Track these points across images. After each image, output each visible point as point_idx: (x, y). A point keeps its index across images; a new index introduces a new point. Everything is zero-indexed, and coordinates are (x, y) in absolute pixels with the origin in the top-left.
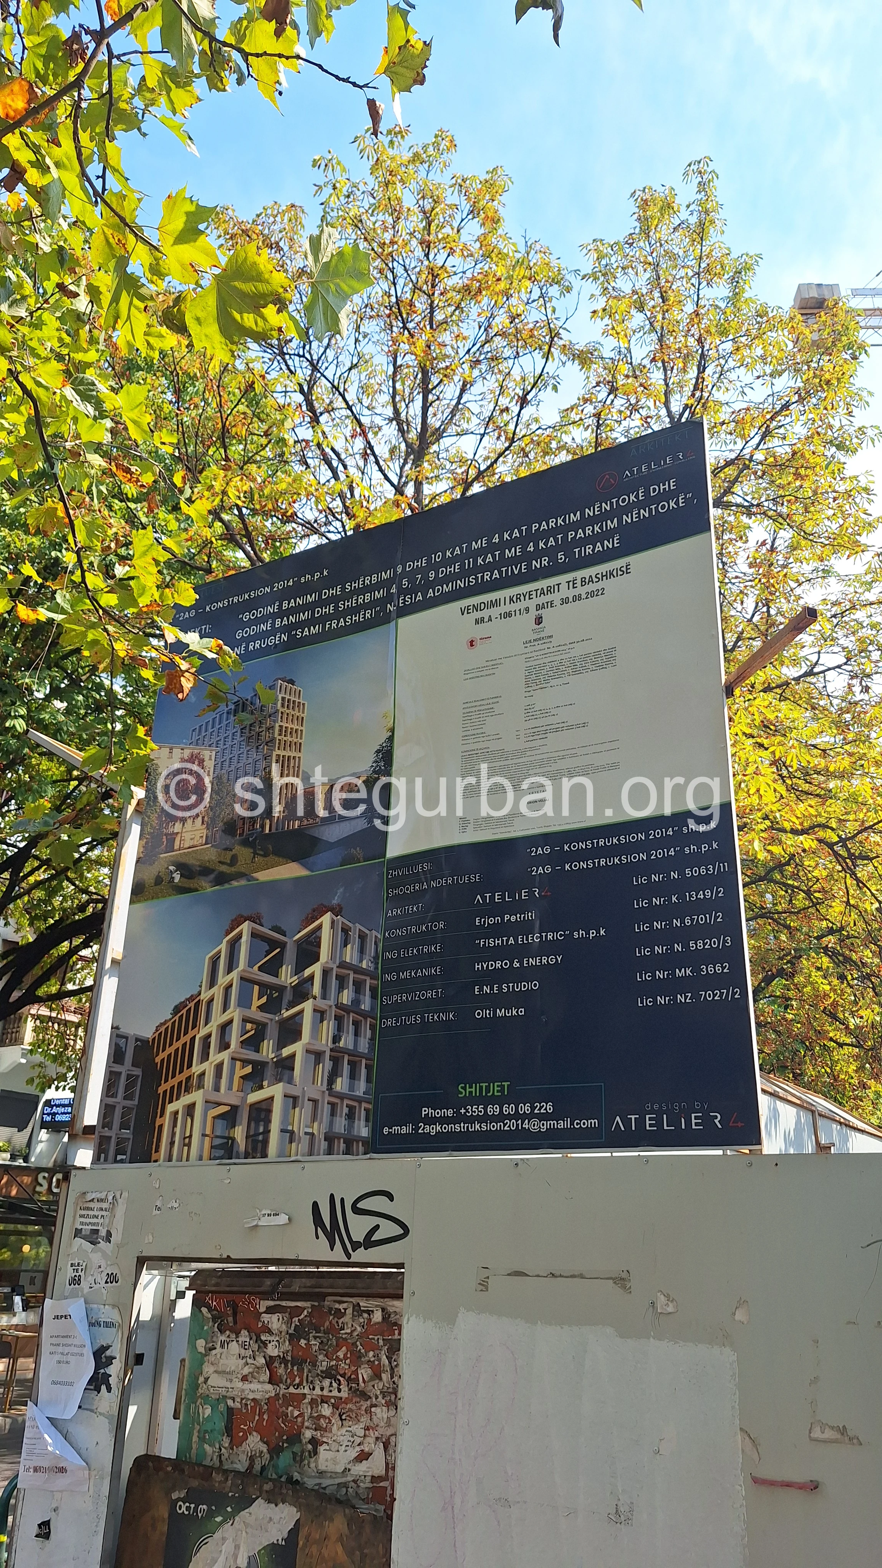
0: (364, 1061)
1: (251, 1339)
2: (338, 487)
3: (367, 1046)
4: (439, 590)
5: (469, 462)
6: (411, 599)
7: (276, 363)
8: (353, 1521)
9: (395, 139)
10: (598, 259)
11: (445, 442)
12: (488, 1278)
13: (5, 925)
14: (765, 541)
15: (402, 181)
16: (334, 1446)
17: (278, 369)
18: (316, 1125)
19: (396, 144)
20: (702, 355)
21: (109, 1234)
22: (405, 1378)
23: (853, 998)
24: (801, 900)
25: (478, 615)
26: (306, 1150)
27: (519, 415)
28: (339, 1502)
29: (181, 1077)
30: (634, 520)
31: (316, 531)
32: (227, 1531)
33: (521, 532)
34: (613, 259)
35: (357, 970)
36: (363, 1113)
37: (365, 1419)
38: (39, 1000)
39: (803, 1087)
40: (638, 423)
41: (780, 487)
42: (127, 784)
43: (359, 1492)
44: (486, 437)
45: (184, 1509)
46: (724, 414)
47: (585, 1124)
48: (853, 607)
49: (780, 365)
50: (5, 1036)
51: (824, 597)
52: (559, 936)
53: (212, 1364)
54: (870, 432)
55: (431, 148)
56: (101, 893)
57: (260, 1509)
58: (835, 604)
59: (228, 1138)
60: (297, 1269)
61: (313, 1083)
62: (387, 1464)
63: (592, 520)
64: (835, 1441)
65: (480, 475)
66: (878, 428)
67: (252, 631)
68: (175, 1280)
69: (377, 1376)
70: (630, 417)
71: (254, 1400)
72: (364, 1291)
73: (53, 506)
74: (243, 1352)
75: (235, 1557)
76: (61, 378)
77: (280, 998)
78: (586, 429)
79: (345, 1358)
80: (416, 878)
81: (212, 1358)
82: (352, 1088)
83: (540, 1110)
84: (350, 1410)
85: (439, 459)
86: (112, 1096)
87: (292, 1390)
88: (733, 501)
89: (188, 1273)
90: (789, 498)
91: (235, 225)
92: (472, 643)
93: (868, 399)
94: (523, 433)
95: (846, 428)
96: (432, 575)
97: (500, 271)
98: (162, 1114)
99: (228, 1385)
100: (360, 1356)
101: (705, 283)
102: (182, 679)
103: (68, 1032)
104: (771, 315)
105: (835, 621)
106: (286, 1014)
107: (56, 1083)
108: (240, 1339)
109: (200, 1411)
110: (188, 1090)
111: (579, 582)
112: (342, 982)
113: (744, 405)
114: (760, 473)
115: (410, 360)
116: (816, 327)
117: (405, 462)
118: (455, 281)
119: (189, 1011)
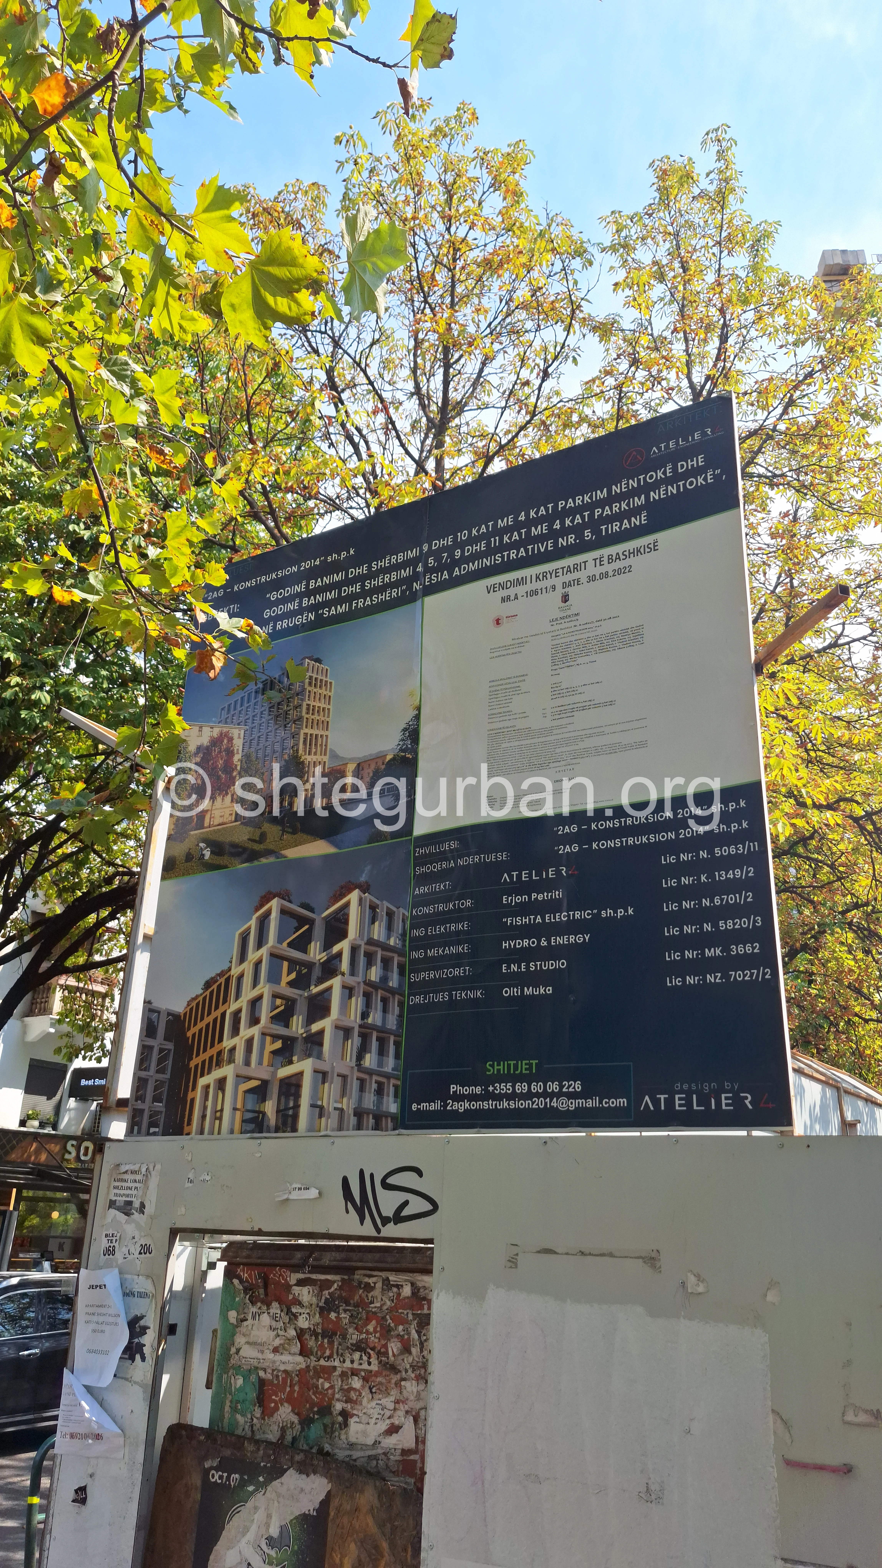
0: (392, 1039)
1: (282, 1311)
2: (360, 464)
3: (395, 1022)
4: (465, 568)
5: (490, 436)
6: (437, 577)
8: (383, 1493)
10: (617, 231)
11: (467, 416)
12: (517, 1255)
13: (34, 896)
14: (788, 512)
15: (423, 154)
16: (364, 1419)
17: (300, 346)
18: (345, 1100)
19: (418, 117)
20: (725, 325)
21: (143, 1206)
22: (435, 1352)
23: (878, 973)
24: (825, 874)
25: (504, 593)
26: (335, 1125)
27: (540, 388)
28: (369, 1474)
29: (213, 1052)
30: (662, 497)
31: (338, 508)
32: (259, 1500)
33: (547, 509)
34: (633, 231)
35: (385, 947)
36: (392, 1089)
37: (394, 1392)
38: (67, 971)
39: (827, 1063)
41: (804, 456)
42: (159, 762)
43: (390, 1464)
44: (507, 411)
45: (216, 1477)
46: (747, 384)
47: (614, 1103)
48: (878, 577)
49: (802, 334)
50: (34, 1007)
51: (848, 568)
52: (586, 915)
53: (244, 1335)
55: (453, 121)
56: (132, 868)
57: (291, 1479)
58: (859, 573)
59: (259, 1112)
60: (327, 1242)
61: (342, 1059)
62: (417, 1438)
63: (620, 498)
64: (869, 1425)
65: (501, 449)
67: (279, 610)
68: (206, 1251)
69: (407, 1349)
70: (652, 389)
71: (285, 1371)
72: (394, 1266)
73: (88, 488)
74: (274, 1324)
75: (268, 1525)
76: (94, 361)
77: (309, 974)
78: (607, 401)
79: (375, 1331)
80: (442, 856)
81: (243, 1329)
82: (380, 1064)
83: (568, 1088)
84: (381, 1383)
85: (460, 434)
86: (145, 1070)
87: (322, 1362)
88: (757, 472)
89: (219, 1245)
90: (812, 468)
91: (256, 203)
92: (498, 622)
94: (544, 405)
95: (872, 397)
96: (458, 553)
97: (522, 243)
98: (194, 1088)
99: (260, 1356)
100: (390, 1329)
101: (726, 252)
102: (213, 657)
103: (95, 1002)
104: (793, 284)
106: (315, 990)
107: (83, 1052)
108: (272, 1311)
109: (232, 1381)
110: (219, 1064)
111: (605, 559)
112: (370, 959)
113: (767, 376)
114: (782, 443)
115: (433, 337)
116: (839, 294)
117: (426, 437)
118: (476, 255)
119: (219, 986)
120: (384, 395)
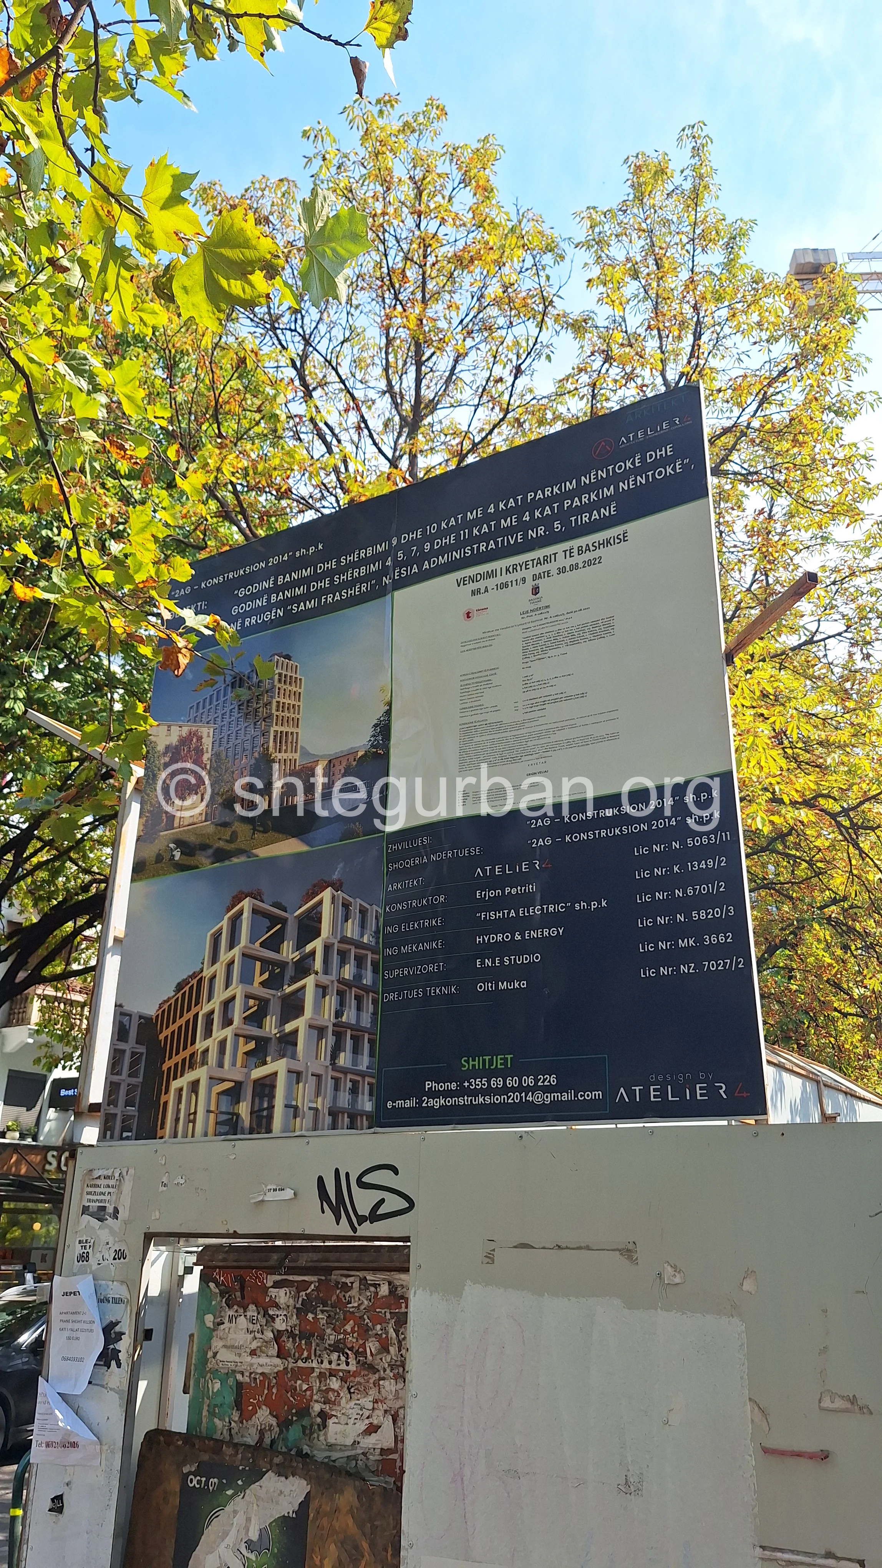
0: (366, 1036)
1: (259, 1313)
2: (332, 462)
3: (370, 1020)
4: (434, 561)
5: (463, 434)
6: (407, 571)
7: (268, 338)
8: (363, 1493)
9: (384, 108)
10: (591, 227)
11: (440, 414)
12: (494, 1250)
13: (10, 906)
14: (763, 509)
15: (391, 150)
16: (343, 1419)
17: (270, 343)
18: (320, 1099)
19: (386, 113)
20: (698, 323)
21: (116, 1211)
22: (411, 1350)
23: (857, 968)
24: (803, 870)
25: (474, 586)
26: (310, 1125)
27: (513, 385)
28: (348, 1474)
29: (186, 1054)
30: (631, 487)
31: (311, 507)
32: (238, 1503)
33: (516, 501)
34: (607, 227)
35: (359, 945)
36: (367, 1087)
37: (373, 1392)
38: (44, 981)
39: (808, 1058)
40: (634, 391)
41: (778, 454)
42: (126, 762)
43: (369, 1464)
44: (480, 409)
45: (195, 1482)
46: (721, 381)
47: (590, 1095)
48: (853, 574)
49: (777, 330)
50: (12, 1017)
51: (822, 564)
52: (560, 908)
53: (221, 1339)
54: (869, 398)
55: (421, 116)
56: (104, 873)
57: (270, 1482)
58: (835, 570)
59: (233, 1114)
60: (304, 1243)
61: (317, 1059)
62: (396, 1437)
63: (588, 489)
64: (846, 1411)
65: (475, 446)
66: (877, 394)
67: (247, 607)
68: (182, 1255)
69: (385, 1348)
70: (625, 385)
71: (262, 1374)
72: (371, 1265)
73: (48, 483)
74: (251, 1326)
75: (247, 1529)
76: (52, 354)
77: (282, 974)
78: (582, 398)
79: (353, 1331)
80: (416, 852)
81: (220, 1333)
82: (355, 1062)
83: (543, 1082)
84: (359, 1383)
85: (433, 432)
86: (117, 1074)
87: (300, 1364)
88: (731, 469)
89: (195, 1249)
90: (786, 465)
91: (223, 201)
92: (468, 615)
93: (866, 365)
94: (517, 404)
95: (845, 393)
96: (427, 546)
97: (493, 240)
98: (167, 1091)
99: (237, 1359)
100: (368, 1328)
101: (700, 249)
102: (180, 655)
103: (74, 1012)
104: (767, 281)
105: (834, 588)
106: (288, 990)
107: (62, 1062)
108: (249, 1314)
109: (210, 1386)
110: (192, 1067)
111: (575, 551)
112: (343, 957)
113: (741, 372)
114: (758, 441)
115: (403, 333)
116: (812, 292)
117: (400, 435)
118: (448, 250)
119: (191, 988)
120: (357, 394)
